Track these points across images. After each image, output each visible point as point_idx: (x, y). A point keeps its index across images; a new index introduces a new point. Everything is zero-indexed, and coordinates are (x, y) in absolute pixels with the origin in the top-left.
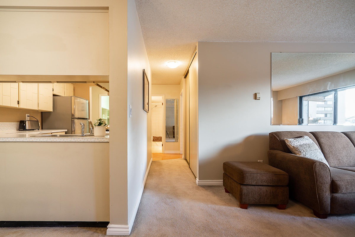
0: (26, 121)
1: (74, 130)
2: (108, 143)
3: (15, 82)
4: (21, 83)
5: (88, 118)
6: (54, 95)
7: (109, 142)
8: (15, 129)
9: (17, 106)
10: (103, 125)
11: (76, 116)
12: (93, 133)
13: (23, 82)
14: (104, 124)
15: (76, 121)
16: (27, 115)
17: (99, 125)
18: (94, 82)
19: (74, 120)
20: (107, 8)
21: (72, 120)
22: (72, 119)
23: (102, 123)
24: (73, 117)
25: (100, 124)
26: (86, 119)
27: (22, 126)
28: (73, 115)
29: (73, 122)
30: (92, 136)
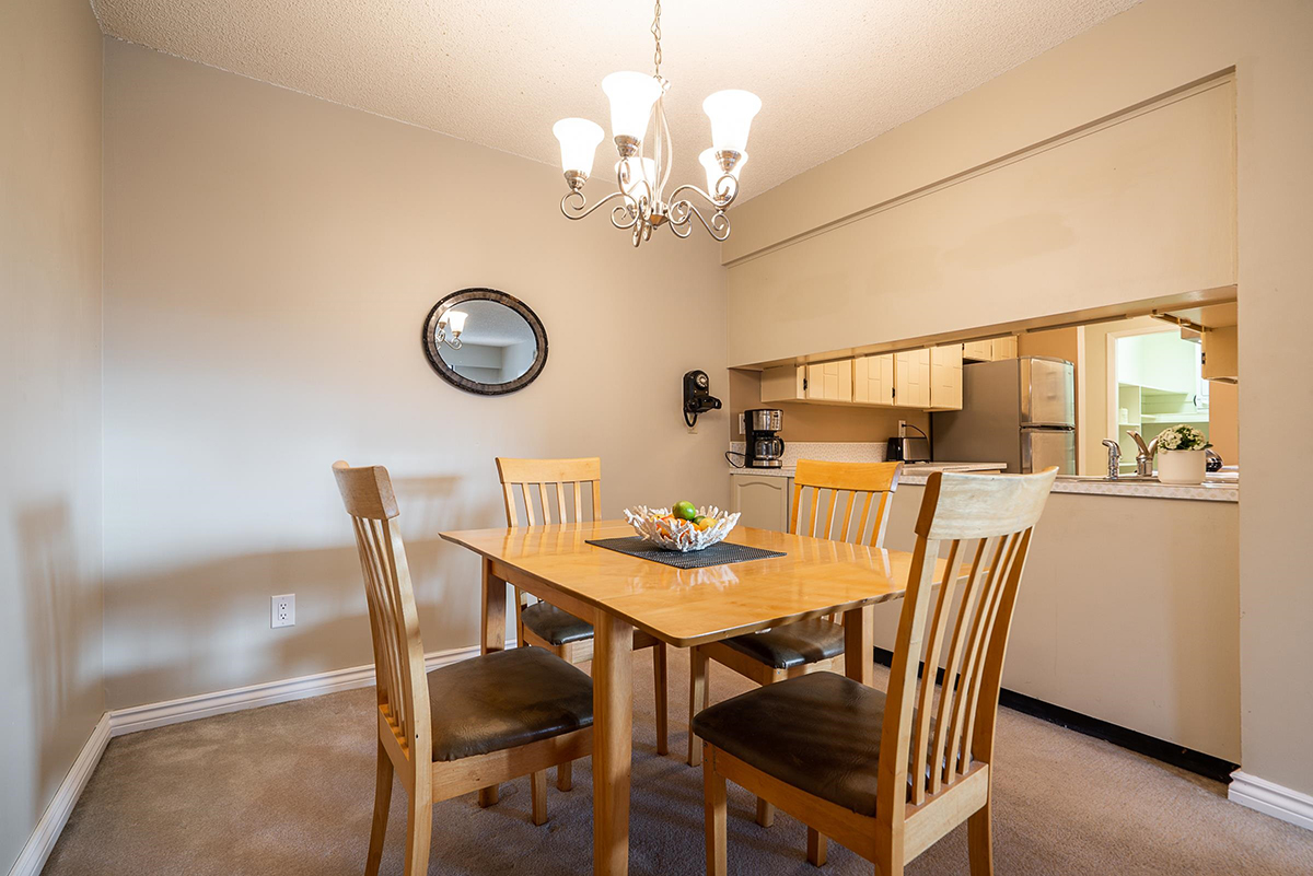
0: (902, 439)
1: (1028, 466)
2: (1235, 505)
3: (922, 347)
4: (935, 348)
5: (1071, 423)
6: (966, 362)
7: (1237, 503)
8: (880, 459)
9: (890, 401)
10: (1199, 448)
11: (1036, 421)
12: (1148, 473)
13: (938, 345)
14: (1203, 445)
15: (1035, 436)
16: (901, 422)
17: (1179, 448)
18: (1155, 312)
19: (1028, 434)
20: (1232, 69)
21: (1021, 434)
22: (1023, 430)
23: (1194, 441)
24: (1025, 425)
25: (1185, 444)
26: (1067, 428)
27: (893, 452)
28: (1024, 418)
29: (1024, 441)
30: (1144, 481)
